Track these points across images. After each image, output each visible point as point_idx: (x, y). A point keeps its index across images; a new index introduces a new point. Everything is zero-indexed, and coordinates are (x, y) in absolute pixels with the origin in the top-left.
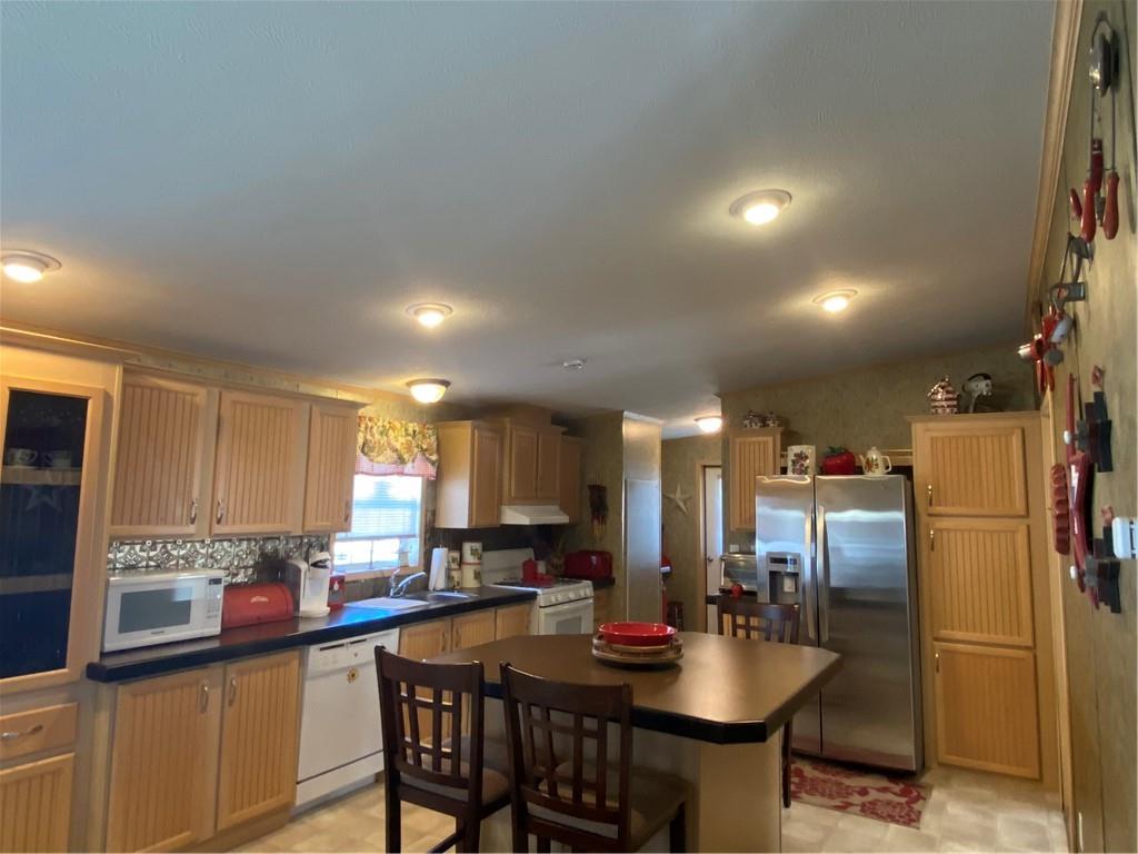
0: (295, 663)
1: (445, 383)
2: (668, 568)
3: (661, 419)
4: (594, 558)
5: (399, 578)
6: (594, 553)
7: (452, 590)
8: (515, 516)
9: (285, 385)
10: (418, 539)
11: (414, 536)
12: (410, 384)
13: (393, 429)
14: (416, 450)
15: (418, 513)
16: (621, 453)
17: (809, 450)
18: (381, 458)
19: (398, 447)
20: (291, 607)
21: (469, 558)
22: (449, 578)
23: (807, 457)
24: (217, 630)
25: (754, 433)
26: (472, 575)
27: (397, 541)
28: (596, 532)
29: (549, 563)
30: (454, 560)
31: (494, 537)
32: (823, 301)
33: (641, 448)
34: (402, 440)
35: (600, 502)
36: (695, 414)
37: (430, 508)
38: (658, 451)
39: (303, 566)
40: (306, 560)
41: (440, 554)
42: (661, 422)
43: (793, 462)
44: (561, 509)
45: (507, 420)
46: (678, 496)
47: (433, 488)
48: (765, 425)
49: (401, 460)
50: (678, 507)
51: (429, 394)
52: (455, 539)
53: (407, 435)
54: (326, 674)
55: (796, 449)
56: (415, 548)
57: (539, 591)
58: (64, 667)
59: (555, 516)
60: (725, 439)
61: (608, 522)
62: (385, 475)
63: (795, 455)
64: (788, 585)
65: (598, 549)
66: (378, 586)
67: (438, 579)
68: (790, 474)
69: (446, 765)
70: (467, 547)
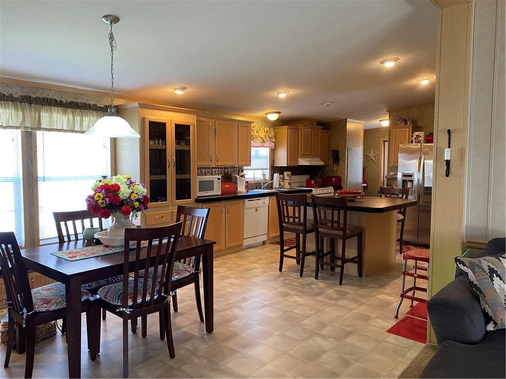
0: (242, 204)
1: (279, 113)
2: (366, 185)
3: (364, 121)
4: (334, 179)
5: (264, 183)
6: (334, 177)
7: (281, 188)
8: (303, 162)
9: (228, 117)
10: (268, 170)
11: (267, 169)
12: (266, 114)
13: (260, 130)
14: (268, 137)
15: (268, 160)
16: (346, 136)
17: (422, 134)
18: (256, 141)
19: (262, 137)
20: (236, 189)
21: (286, 177)
22: (280, 185)
23: (421, 136)
24: (220, 193)
25: (402, 127)
26: (288, 183)
27: (261, 171)
28: (335, 169)
29: (315, 180)
30: (281, 178)
31: (295, 170)
32: (421, 81)
33: (354, 134)
34: (263, 134)
35: (337, 157)
36: (379, 119)
37: (272, 159)
38: (362, 135)
39: (238, 177)
40: (238, 175)
41: (276, 175)
42: (364, 122)
43: (415, 138)
44: (321, 159)
45: (300, 125)
46: (372, 155)
47: (273, 152)
48: (406, 124)
49: (264, 141)
50: (372, 159)
51: (273, 117)
52: (281, 170)
53: (265, 132)
54: (251, 208)
55: (417, 133)
56: (267, 173)
57: (313, 189)
58: (190, 198)
59: (318, 162)
60: (389, 130)
61: (340, 164)
62: (258, 147)
63: (416, 136)
64: (409, 185)
65: (335, 175)
66: (258, 185)
67: (276, 184)
68: (414, 143)
69: (297, 220)
70: (286, 173)
